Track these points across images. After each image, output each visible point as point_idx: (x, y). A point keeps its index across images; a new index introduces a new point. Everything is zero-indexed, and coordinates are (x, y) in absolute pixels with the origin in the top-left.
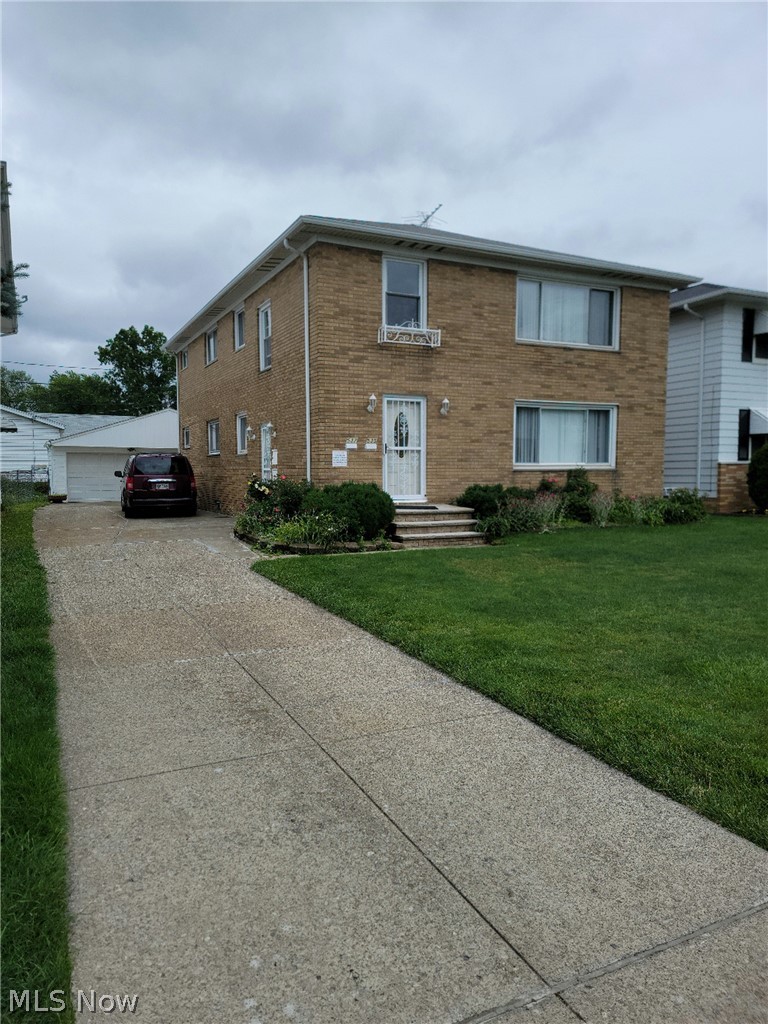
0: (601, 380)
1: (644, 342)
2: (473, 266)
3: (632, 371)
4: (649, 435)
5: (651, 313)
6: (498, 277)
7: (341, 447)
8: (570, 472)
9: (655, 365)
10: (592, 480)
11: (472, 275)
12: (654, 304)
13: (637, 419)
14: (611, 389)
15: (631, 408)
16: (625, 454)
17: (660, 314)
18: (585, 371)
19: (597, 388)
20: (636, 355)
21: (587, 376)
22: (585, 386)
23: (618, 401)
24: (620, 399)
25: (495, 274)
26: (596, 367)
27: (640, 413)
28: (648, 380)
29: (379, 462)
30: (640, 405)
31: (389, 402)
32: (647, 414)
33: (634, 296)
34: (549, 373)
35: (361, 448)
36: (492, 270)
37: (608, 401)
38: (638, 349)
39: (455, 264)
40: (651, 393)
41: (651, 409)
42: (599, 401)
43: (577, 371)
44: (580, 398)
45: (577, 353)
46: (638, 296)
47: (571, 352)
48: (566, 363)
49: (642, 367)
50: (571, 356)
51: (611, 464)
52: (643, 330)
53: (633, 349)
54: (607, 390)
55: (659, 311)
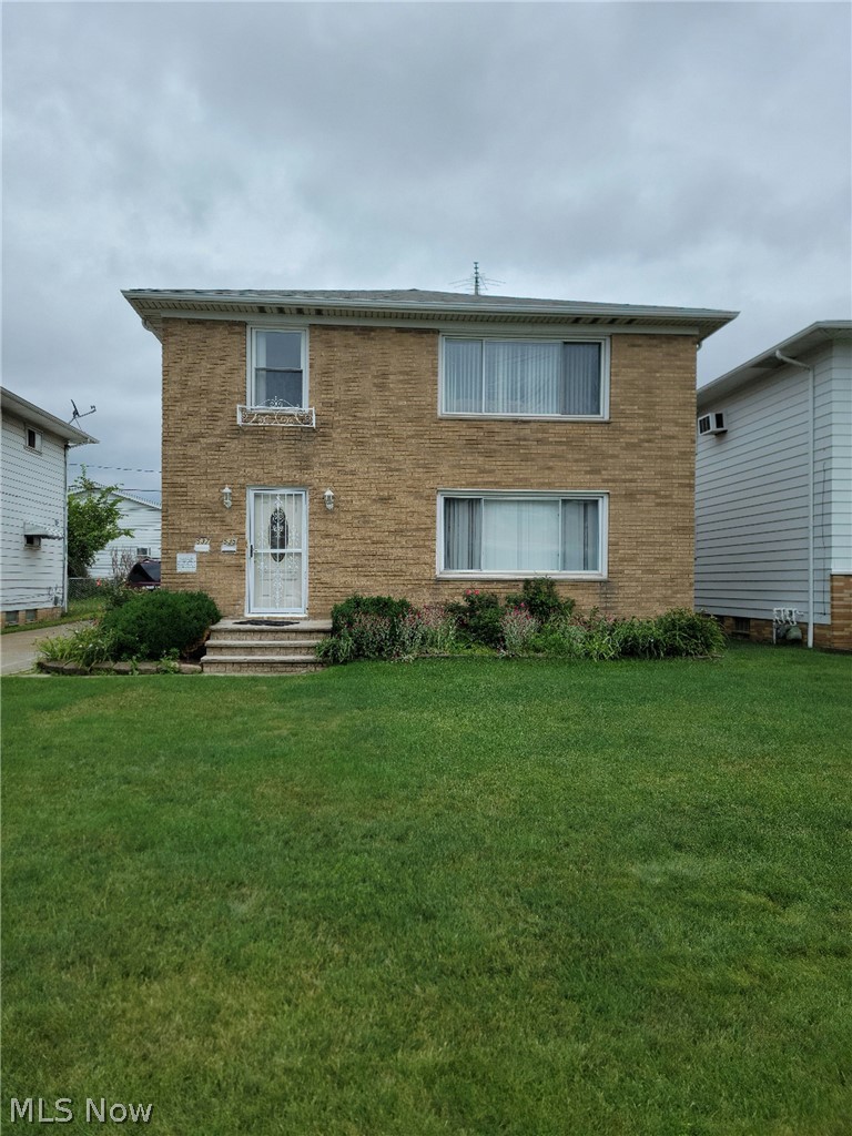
0: (576, 461)
1: (651, 405)
2: (372, 329)
3: (629, 447)
4: (666, 532)
5: (663, 367)
6: (409, 339)
7: (188, 549)
8: (527, 582)
9: (673, 437)
10: (564, 594)
11: (373, 339)
12: (668, 354)
13: (642, 512)
14: (595, 471)
15: (630, 496)
16: (622, 560)
17: (679, 367)
18: (549, 449)
19: (572, 471)
20: (638, 424)
21: (553, 456)
22: (550, 468)
23: (607, 488)
24: (610, 484)
25: (405, 335)
26: (567, 443)
27: (648, 502)
28: (661, 457)
29: (241, 569)
30: (649, 493)
31: (256, 496)
32: (658, 505)
33: (634, 346)
34: (489, 454)
35: (215, 551)
36: (400, 330)
37: (589, 488)
38: (643, 416)
39: (346, 328)
40: (666, 475)
41: (666, 497)
42: (575, 488)
43: (536, 449)
44: (542, 485)
45: (535, 426)
46: (639, 346)
47: (526, 426)
48: (519, 440)
49: (649, 441)
50: (527, 431)
51: (602, 572)
52: (649, 391)
53: (631, 417)
54: (587, 472)
55: (678, 363)
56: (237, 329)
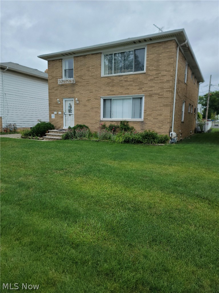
0: (135, 86)
1: (158, 66)
2: (86, 55)
3: (151, 80)
4: (161, 106)
5: (162, 52)
6: (94, 56)
7: (53, 113)
8: (121, 122)
9: (165, 75)
10: (131, 125)
11: (86, 58)
12: (164, 48)
13: (154, 100)
14: (141, 89)
15: (150, 96)
16: (148, 115)
17: (168, 52)
18: (128, 83)
19: (134, 89)
20: (154, 72)
21: (129, 85)
22: (128, 89)
23: (144, 93)
24: (145, 92)
26: (133, 81)
27: (156, 97)
28: (160, 82)
29: (63, 117)
30: (156, 94)
31: (65, 101)
32: (159, 98)
33: (153, 47)
34: (113, 86)
35: (58, 114)
36: (92, 54)
37: (139, 94)
38: (155, 70)
39: (81, 56)
40: (162, 88)
41: (162, 95)
42: (135, 94)
43: (125, 84)
44: (126, 94)
45: (124, 77)
46: (155, 47)
47: (122, 77)
48: (120, 81)
49: (157, 78)
50: (122, 78)
51: (142, 119)
52: (158, 61)
53: (152, 70)
54: (138, 89)
55: (168, 50)
56: (60, 61)
